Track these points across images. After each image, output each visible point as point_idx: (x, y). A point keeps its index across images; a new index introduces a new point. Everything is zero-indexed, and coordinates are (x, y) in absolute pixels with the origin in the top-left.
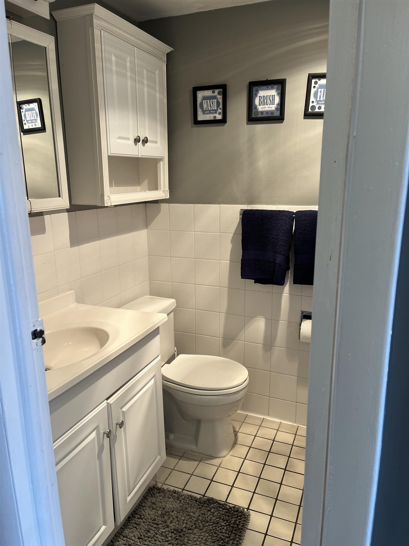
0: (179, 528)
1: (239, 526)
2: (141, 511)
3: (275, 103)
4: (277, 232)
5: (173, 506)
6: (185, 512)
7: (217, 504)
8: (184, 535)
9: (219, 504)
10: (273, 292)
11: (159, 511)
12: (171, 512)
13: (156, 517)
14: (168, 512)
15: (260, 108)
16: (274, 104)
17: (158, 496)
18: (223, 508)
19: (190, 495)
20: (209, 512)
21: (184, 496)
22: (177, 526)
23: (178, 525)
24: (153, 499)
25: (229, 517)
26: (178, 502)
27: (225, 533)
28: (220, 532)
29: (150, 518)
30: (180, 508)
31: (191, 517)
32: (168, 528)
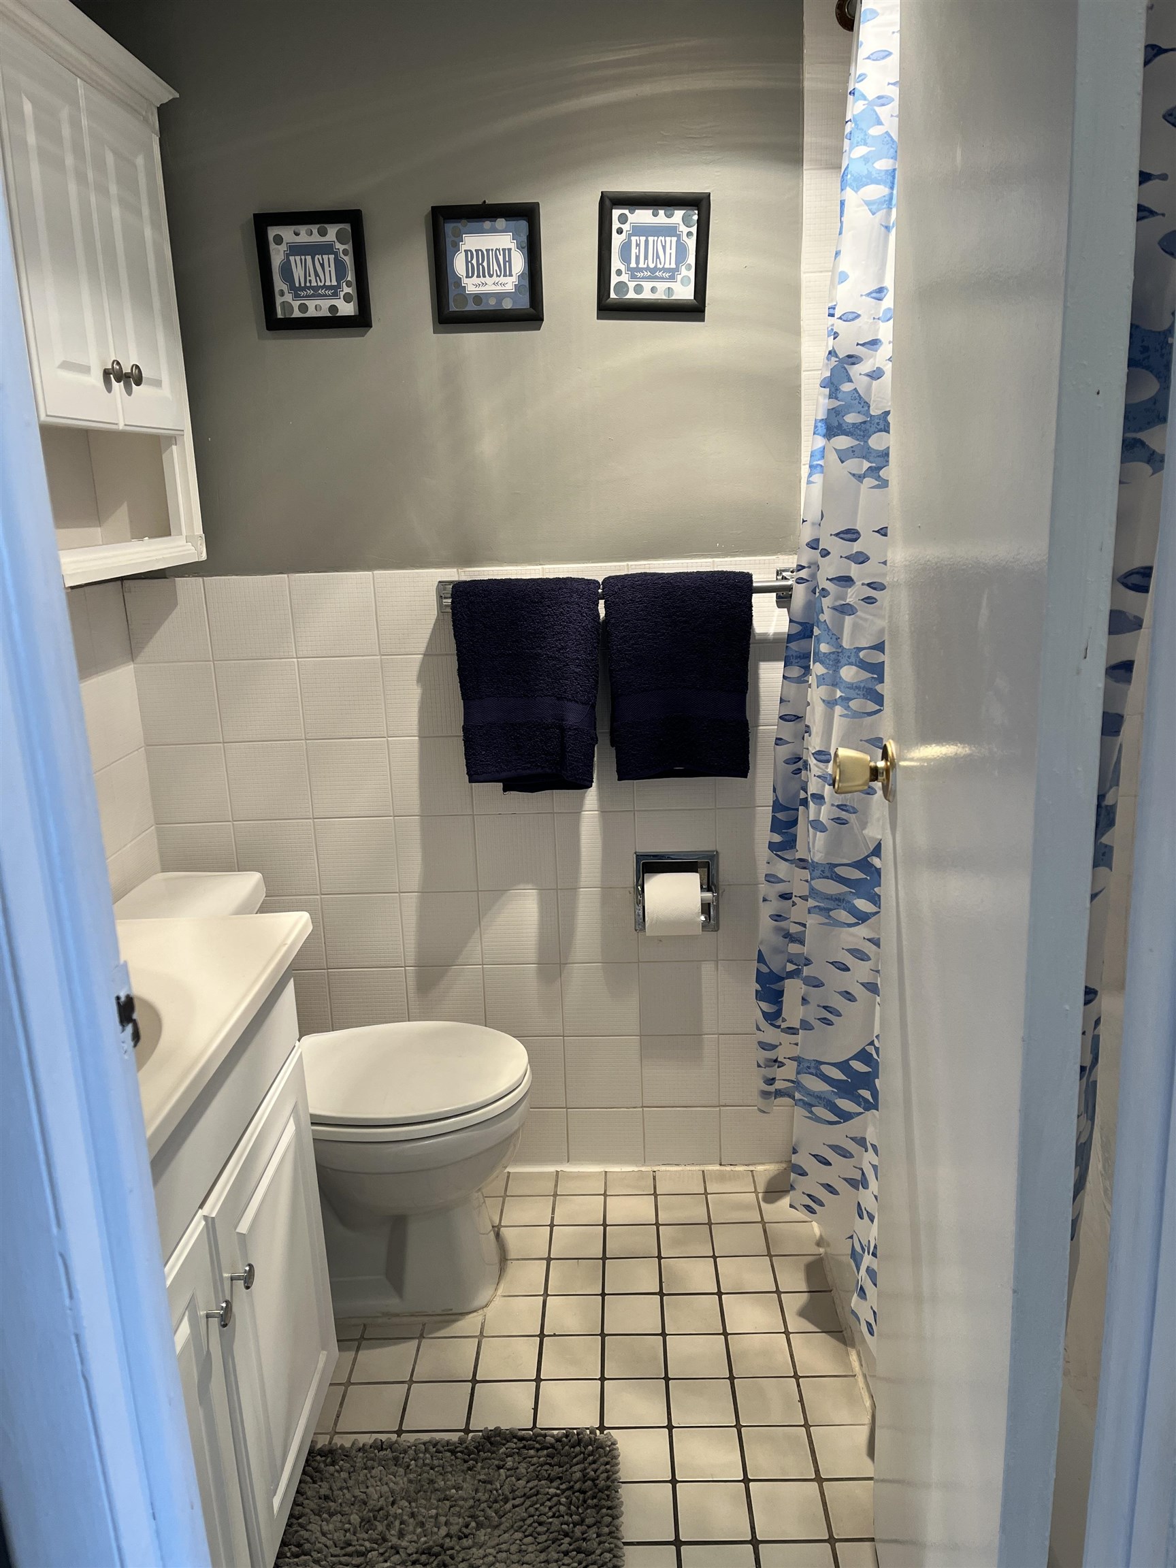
0: (431, 1543)
1: (598, 1482)
2: (297, 1531)
3: (513, 273)
4: (559, 640)
5: (389, 1487)
6: (431, 1492)
7: (515, 1440)
8: (452, 1557)
9: (521, 1439)
10: (555, 811)
11: (352, 1513)
12: (390, 1507)
13: (348, 1534)
14: (381, 1509)
15: (472, 286)
16: (511, 275)
17: (332, 1475)
18: (537, 1446)
19: (430, 1442)
20: (502, 1470)
21: (413, 1447)
22: (423, 1539)
23: (425, 1536)
24: (320, 1486)
25: (563, 1467)
26: (401, 1471)
27: (567, 1514)
28: (553, 1516)
29: (331, 1542)
30: (412, 1487)
31: (454, 1503)
32: (398, 1553)
